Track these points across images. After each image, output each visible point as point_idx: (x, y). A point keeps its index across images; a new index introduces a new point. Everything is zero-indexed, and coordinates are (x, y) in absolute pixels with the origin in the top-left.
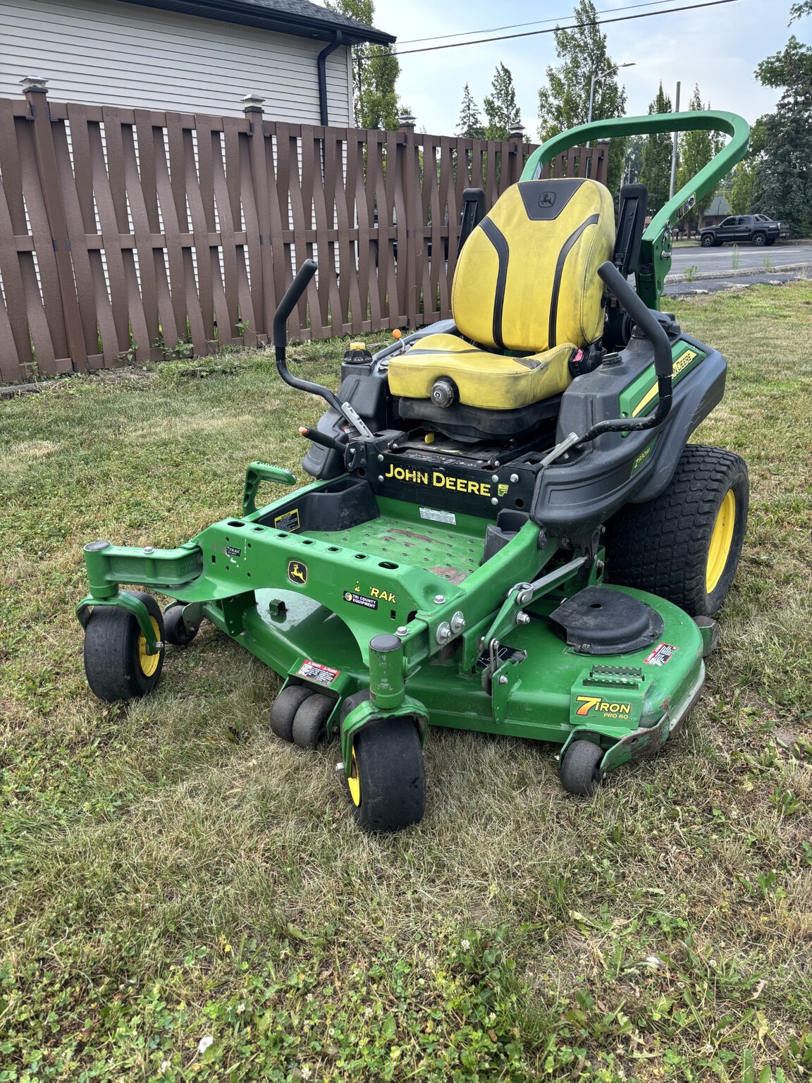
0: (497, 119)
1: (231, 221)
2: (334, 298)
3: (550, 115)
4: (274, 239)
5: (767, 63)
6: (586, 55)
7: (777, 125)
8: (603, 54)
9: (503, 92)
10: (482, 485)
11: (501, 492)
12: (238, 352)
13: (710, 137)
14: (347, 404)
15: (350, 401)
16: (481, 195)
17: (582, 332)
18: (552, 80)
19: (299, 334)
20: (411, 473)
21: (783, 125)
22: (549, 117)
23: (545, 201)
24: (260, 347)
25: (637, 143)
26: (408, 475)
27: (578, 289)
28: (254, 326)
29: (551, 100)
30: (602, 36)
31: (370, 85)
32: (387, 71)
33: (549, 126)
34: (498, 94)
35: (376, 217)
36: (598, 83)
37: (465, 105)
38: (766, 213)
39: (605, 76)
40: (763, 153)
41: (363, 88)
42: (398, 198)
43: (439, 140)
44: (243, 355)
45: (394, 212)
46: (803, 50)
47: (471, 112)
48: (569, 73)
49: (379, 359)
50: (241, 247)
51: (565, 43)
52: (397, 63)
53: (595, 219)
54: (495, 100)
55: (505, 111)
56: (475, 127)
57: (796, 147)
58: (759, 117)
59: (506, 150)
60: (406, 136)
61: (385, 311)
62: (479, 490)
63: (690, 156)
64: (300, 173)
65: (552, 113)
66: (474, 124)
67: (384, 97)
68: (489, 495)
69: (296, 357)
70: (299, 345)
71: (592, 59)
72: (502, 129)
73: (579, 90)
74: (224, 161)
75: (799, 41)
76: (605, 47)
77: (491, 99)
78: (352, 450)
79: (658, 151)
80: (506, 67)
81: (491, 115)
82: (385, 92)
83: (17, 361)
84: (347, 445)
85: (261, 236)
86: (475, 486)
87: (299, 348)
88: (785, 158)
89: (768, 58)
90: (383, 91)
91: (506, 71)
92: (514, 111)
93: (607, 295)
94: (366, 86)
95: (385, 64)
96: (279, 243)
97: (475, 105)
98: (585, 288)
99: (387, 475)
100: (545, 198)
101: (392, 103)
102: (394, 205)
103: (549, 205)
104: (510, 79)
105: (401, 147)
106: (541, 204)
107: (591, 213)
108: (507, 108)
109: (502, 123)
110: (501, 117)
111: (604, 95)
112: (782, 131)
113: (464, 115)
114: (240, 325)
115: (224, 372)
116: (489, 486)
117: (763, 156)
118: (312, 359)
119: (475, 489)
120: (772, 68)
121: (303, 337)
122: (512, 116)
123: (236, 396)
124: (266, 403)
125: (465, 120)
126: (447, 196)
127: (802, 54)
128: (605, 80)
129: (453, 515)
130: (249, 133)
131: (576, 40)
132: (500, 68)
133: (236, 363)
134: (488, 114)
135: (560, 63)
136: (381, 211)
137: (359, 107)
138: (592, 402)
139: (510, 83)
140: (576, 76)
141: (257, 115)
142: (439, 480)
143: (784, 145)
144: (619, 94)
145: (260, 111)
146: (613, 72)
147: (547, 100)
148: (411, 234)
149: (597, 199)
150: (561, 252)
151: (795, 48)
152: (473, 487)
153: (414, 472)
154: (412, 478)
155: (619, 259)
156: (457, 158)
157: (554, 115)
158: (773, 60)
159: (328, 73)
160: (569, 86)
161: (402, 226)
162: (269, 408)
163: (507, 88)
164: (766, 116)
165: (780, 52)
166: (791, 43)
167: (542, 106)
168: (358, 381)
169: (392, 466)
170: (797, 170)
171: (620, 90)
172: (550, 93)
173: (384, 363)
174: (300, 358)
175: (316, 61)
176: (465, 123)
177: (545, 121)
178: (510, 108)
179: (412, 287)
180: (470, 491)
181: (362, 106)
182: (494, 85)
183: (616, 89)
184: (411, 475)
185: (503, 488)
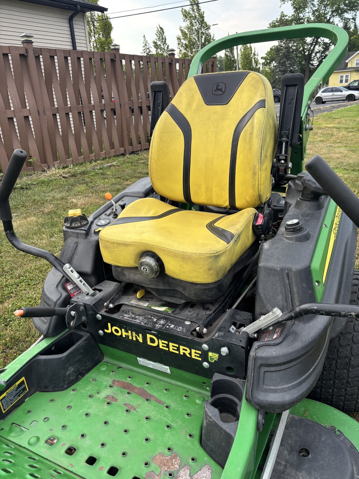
0: (159, 50)
1: (20, 103)
2: (84, 141)
3: (183, 48)
4: (46, 112)
5: (273, 23)
6: (196, 21)
7: (279, 50)
8: (203, 20)
9: (161, 38)
10: (193, 351)
11: (212, 359)
12: (31, 175)
13: (252, 56)
14: (67, 265)
15: (70, 262)
16: (165, 87)
17: (260, 197)
18: (182, 32)
19: (66, 162)
20: (127, 331)
21: (282, 50)
22: (182, 49)
23: (218, 89)
24: (44, 171)
25: (220, 60)
26: (124, 334)
27: (256, 163)
28: (39, 160)
29: (182, 41)
30: (202, 12)
31: (99, 35)
32: (107, 27)
33: (183, 52)
34: (159, 39)
35: (103, 96)
36: (202, 33)
37: (144, 44)
38: (277, 88)
39: (205, 30)
40: (274, 62)
41: (96, 36)
42: (114, 87)
43: (132, 57)
44: (34, 177)
45: (112, 94)
46: (287, 18)
47: (147, 47)
48: (189, 29)
49: (95, 219)
50: (27, 117)
51: (186, 15)
52: (111, 25)
53: (262, 104)
54: (158, 41)
55: (162, 46)
56: (149, 54)
57: (288, 59)
58: (271, 47)
59: (167, 62)
60: (115, 55)
61: (112, 146)
62: (190, 354)
63: (244, 65)
64: (58, 76)
65: (183, 47)
66: (149, 52)
67: (106, 40)
68: (200, 359)
69: (64, 175)
70: (66, 168)
71: (199, 22)
72: (162, 54)
73: (194, 36)
74: (12, 71)
75: (285, 13)
76: (204, 17)
77: (156, 41)
78: (73, 313)
79: (230, 63)
80: (161, 27)
81: (157, 48)
82: (107, 38)
84: (68, 308)
85: (38, 111)
86: (186, 350)
87: (66, 170)
88: (283, 64)
89: (273, 21)
90: (106, 37)
91: (161, 28)
92: (166, 47)
93: (276, 165)
94: (98, 35)
95: (106, 25)
96: (49, 114)
97: (149, 44)
98: (261, 163)
99: (106, 331)
100: (217, 87)
101: (110, 42)
102: (112, 90)
103: (221, 93)
104: (163, 32)
105: (113, 61)
106: (214, 92)
107: (258, 99)
108: (163, 45)
109: (162, 52)
110: (161, 49)
111: (205, 38)
112: (282, 53)
113: (144, 48)
114: (31, 160)
115: (22, 188)
116: (200, 352)
117: (274, 64)
118: (73, 176)
119: (187, 353)
120: (274, 25)
121: (68, 164)
122: (166, 48)
123: (28, 204)
124: (44, 207)
125: (145, 51)
126: (139, 86)
127: (287, 19)
128: (205, 32)
129: (168, 367)
130: (25, 54)
131: (191, 14)
132: (159, 27)
133: (29, 182)
134: (155, 48)
135: (185, 24)
136: (105, 93)
137: (95, 45)
138: (288, 274)
139: (163, 34)
140: (192, 30)
141: (29, 44)
142: (152, 341)
143: (283, 59)
144: (212, 38)
145: (31, 42)
146: (208, 28)
147: (180, 41)
148: (122, 106)
149: (261, 87)
150: (235, 131)
151: (283, 17)
152: (184, 350)
153: (130, 332)
154: (128, 336)
155: (285, 136)
156: (143, 68)
157: (184, 48)
158: (275, 22)
159: (74, 26)
160: (190, 35)
161: (117, 102)
162: (46, 210)
163: (162, 36)
164: (274, 46)
165: (277, 19)
166: (282, 14)
167: (179, 44)
168: (77, 243)
169: (109, 324)
170: (289, 69)
171: (212, 36)
172: (181, 38)
173: (99, 224)
174: (67, 176)
175: (68, 21)
176: (145, 52)
177: (181, 51)
178: (165, 45)
179: (125, 133)
180: (182, 353)
181: (96, 44)
182: (156, 35)
183: (210, 36)
184: (127, 334)
185: (213, 356)
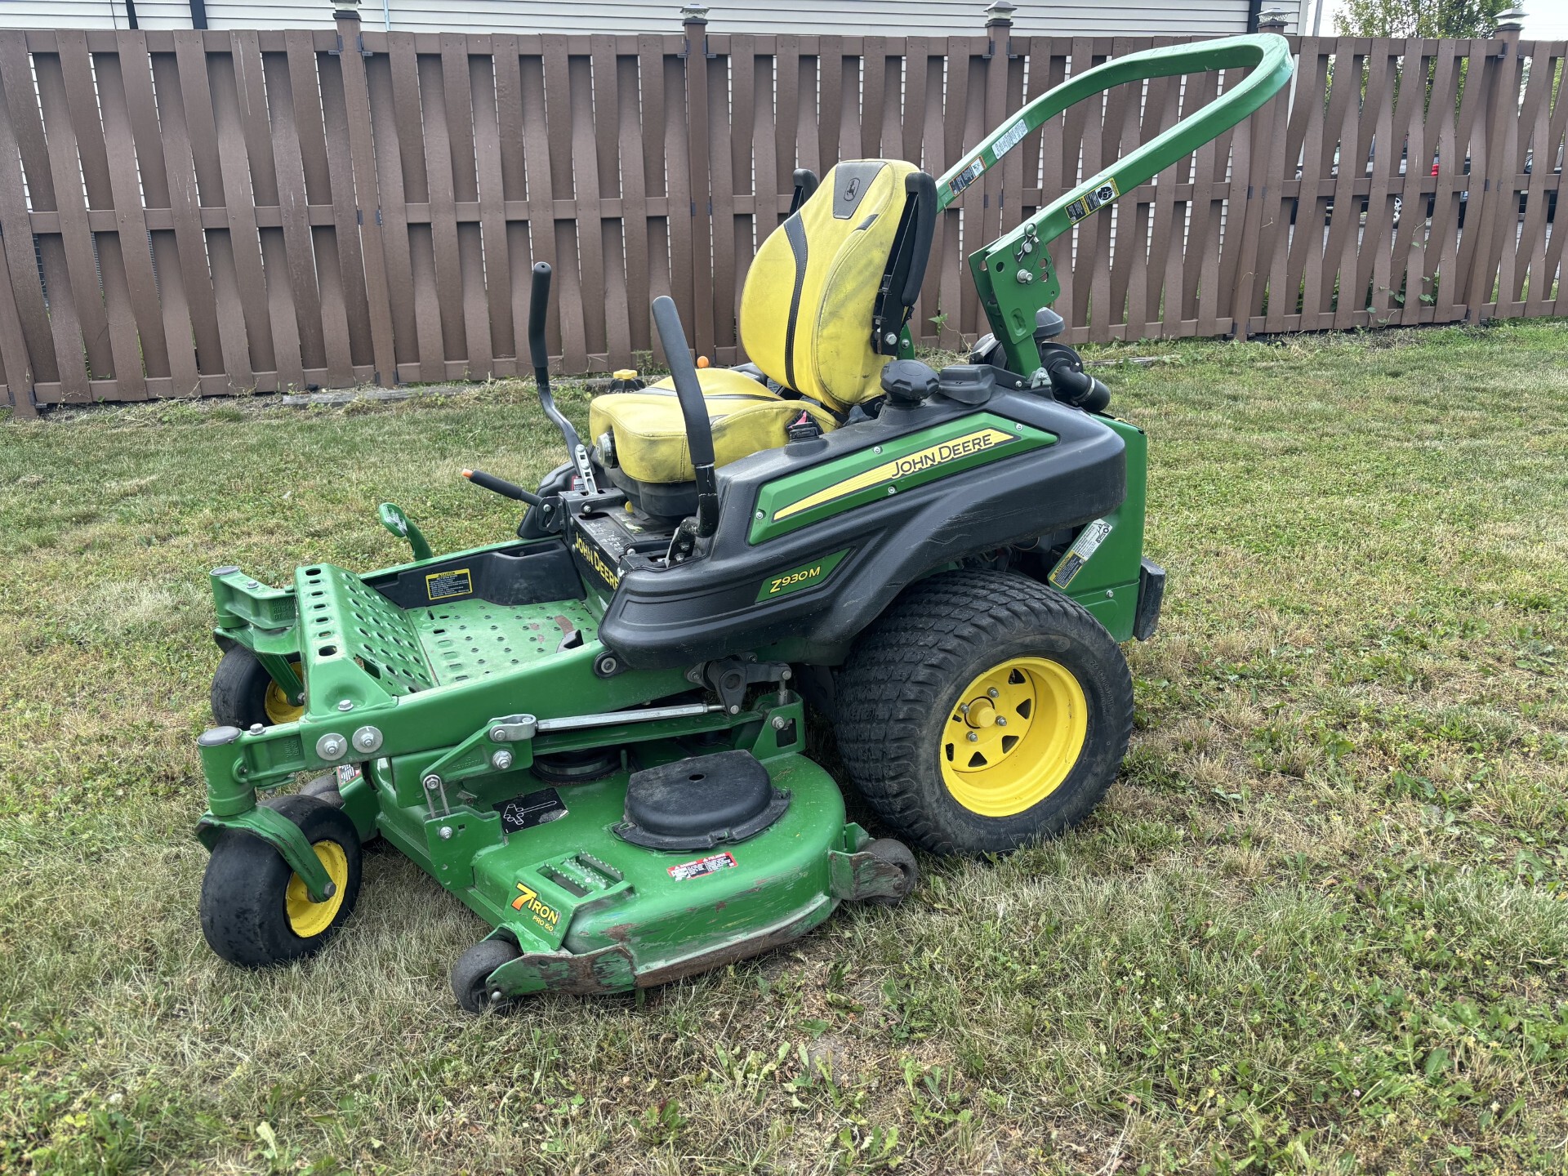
14: (580, 447)
17: (823, 386)
23: (849, 191)
50: (955, 212)
61: (1191, 307)
78: (546, 507)
83: (629, 348)
85: (986, 197)
100: (851, 186)
103: (852, 197)
106: (846, 195)
114: (936, 319)
148: (1256, 193)
149: (887, 191)
179: (1248, 274)
